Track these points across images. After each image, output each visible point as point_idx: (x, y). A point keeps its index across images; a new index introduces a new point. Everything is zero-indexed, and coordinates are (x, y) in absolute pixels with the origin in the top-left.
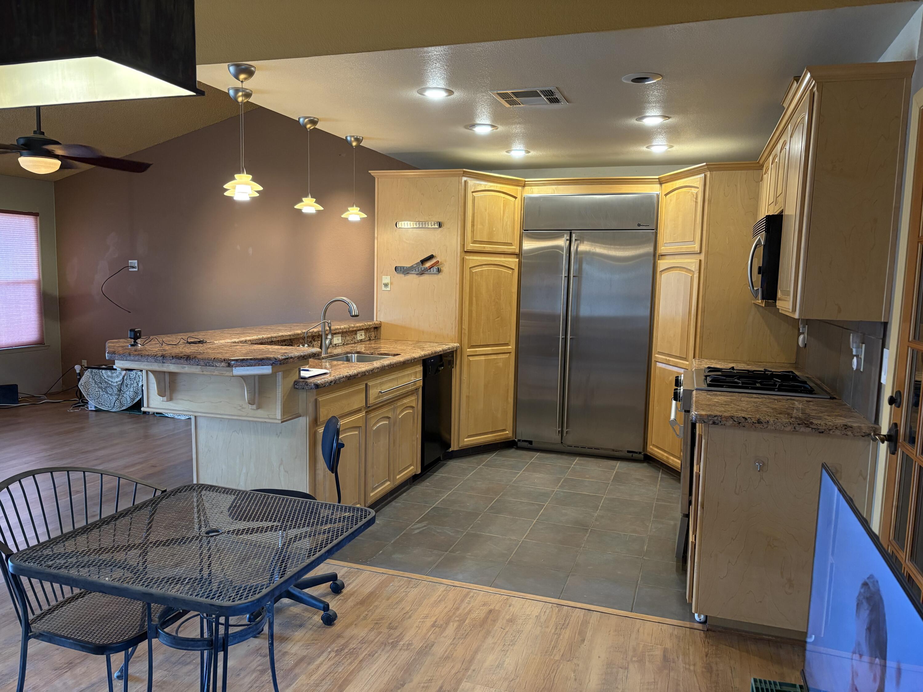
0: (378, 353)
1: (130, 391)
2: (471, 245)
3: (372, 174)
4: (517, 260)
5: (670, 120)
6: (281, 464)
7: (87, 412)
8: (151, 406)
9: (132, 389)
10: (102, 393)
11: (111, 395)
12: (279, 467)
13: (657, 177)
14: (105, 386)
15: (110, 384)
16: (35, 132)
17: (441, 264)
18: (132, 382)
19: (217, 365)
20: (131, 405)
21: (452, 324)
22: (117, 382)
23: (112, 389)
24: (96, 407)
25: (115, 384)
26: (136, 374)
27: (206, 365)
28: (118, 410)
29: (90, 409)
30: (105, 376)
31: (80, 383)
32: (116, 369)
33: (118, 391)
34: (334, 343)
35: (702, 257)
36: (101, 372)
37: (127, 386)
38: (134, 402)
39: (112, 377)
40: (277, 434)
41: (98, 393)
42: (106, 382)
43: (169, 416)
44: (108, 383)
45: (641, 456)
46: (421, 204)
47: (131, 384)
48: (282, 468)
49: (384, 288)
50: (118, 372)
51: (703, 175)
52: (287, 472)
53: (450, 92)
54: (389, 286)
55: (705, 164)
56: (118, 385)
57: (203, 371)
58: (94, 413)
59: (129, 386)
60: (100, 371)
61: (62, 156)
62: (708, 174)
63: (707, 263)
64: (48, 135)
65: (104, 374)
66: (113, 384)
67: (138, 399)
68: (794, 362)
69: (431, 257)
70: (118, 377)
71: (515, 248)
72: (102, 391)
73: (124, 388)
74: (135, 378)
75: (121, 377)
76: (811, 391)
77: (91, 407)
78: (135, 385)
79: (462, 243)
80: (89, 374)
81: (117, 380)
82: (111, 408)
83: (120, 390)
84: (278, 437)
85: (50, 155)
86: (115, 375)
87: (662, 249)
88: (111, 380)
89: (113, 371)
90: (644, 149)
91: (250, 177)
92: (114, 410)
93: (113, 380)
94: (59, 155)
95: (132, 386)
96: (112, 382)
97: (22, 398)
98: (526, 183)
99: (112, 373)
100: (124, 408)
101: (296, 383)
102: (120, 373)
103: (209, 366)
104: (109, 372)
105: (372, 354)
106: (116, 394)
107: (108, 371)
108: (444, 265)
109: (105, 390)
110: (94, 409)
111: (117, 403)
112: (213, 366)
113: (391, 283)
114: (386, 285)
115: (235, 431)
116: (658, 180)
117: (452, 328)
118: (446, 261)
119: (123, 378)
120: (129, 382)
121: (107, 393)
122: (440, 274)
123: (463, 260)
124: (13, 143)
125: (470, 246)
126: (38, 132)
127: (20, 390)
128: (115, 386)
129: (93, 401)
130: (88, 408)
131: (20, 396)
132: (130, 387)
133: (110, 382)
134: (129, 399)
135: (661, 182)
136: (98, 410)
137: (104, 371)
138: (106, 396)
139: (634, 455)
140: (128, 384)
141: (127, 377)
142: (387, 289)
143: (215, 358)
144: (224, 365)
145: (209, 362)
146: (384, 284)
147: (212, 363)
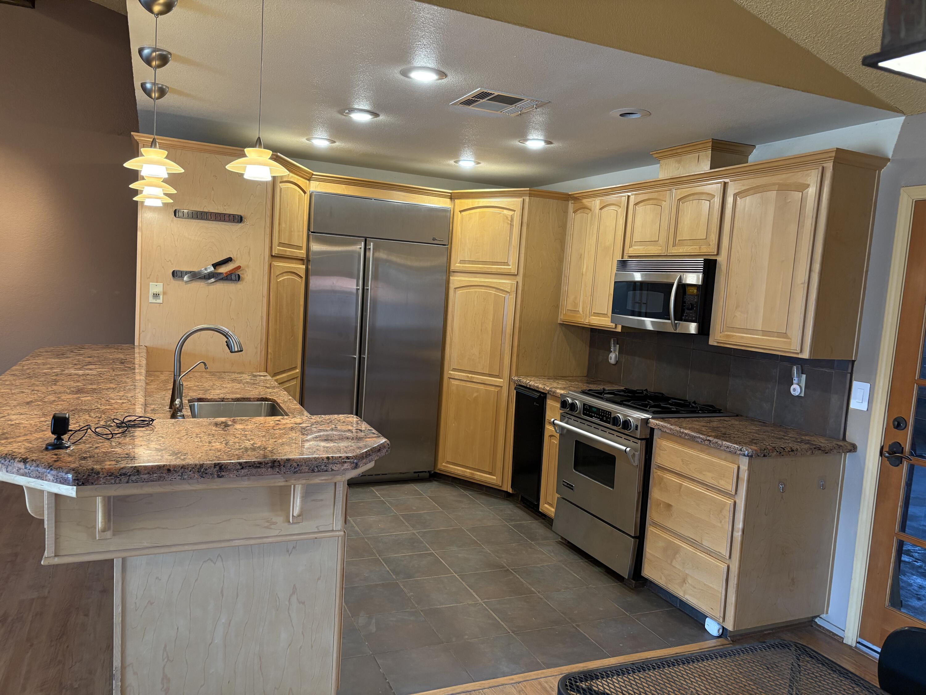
0: (232, 399)
2: (278, 248)
3: (136, 138)
4: (304, 267)
5: (552, 145)
6: (294, 593)
13: (451, 191)
17: (242, 270)
19: (334, 468)
21: (256, 348)
27: (313, 471)
35: (520, 278)
45: (427, 475)
46: (213, 189)
48: (294, 599)
49: (151, 300)
51: (521, 199)
52: (303, 603)
53: (442, 74)
54: (161, 297)
55: (528, 189)
62: (527, 199)
63: (524, 285)
68: (586, 375)
69: (229, 260)
71: (302, 253)
76: (719, 411)
79: (270, 246)
87: (456, 265)
90: (452, 162)
98: (313, 176)
103: (319, 471)
105: (222, 401)
108: (246, 271)
112: (326, 471)
113: (164, 293)
114: (156, 296)
115: (209, 559)
116: (450, 194)
117: (256, 353)
118: (248, 266)
122: (239, 282)
123: (270, 266)
125: (277, 250)
135: (452, 197)
139: (421, 474)
142: (158, 301)
143: (328, 458)
144: (349, 467)
145: (321, 466)
146: (154, 294)
147: (326, 466)
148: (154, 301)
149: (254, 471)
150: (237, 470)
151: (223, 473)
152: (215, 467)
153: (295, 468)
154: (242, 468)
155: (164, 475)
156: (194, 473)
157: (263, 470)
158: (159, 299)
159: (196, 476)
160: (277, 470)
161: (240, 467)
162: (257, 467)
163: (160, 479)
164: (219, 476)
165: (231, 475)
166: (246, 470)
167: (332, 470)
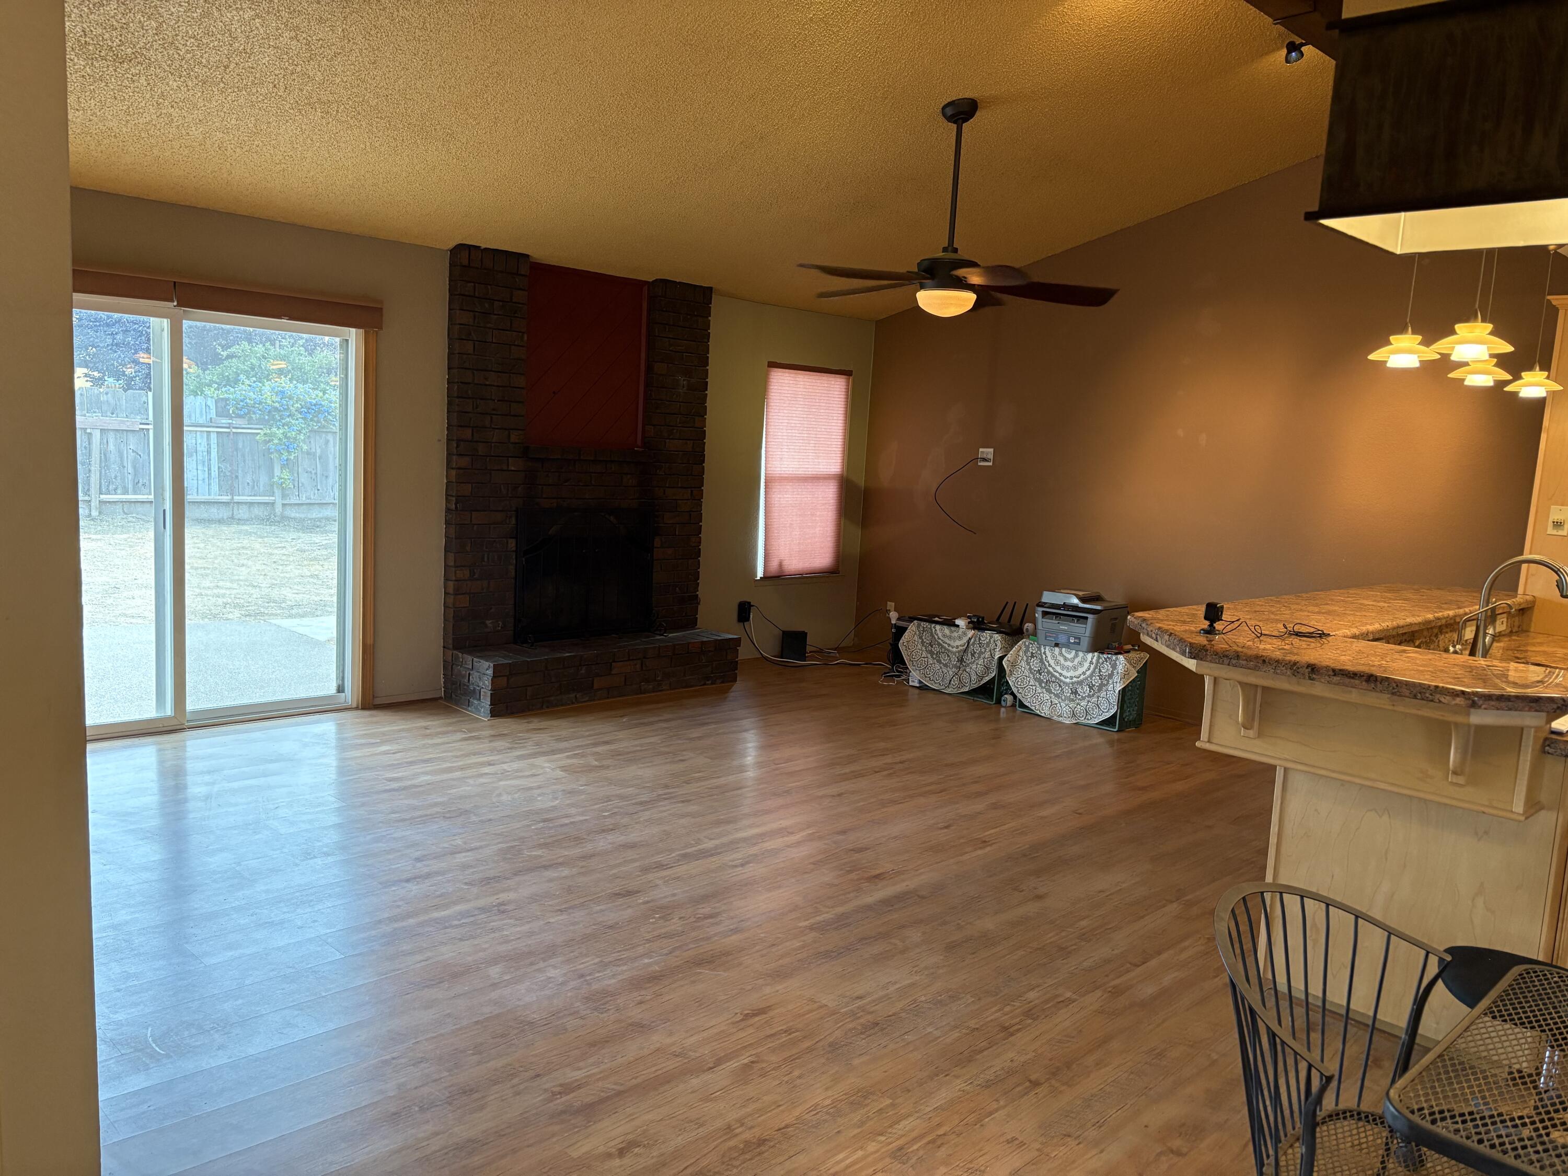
1: (977, 664)
3: (1554, 303)
6: (1482, 893)
7: (906, 688)
8: (1214, 741)
9: (981, 662)
10: (931, 661)
11: (945, 665)
12: (1474, 899)
14: (935, 649)
15: (946, 649)
16: (945, 250)
18: (983, 650)
19: (1442, 700)
20: (976, 686)
22: (957, 647)
23: (948, 656)
24: (920, 682)
25: (954, 650)
26: (991, 637)
27: (1415, 697)
28: (955, 691)
29: (911, 683)
30: (940, 635)
31: (901, 641)
32: (958, 626)
33: (958, 661)
34: (1466, 638)
36: (934, 628)
37: (973, 655)
38: (982, 682)
39: (950, 638)
40: (1476, 834)
41: (926, 659)
42: (939, 644)
43: (1043, 715)
44: (943, 647)
47: (981, 653)
49: (1551, 530)
50: (961, 630)
52: (1493, 912)
54: (1565, 526)
56: (959, 652)
57: (1393, 705)
58: (917, 691)
59: (976, 655)
60: (933, 625)
61: (979, 285)
64: (964, 254)
65: (938, 632)
66: (950, 648)
67: (987, 679)
70: (960, 638)
72: (932, 657)
73: (968, 658)
74: (988, 644)
75: (965, 640)
77: (913, 681)
78: (987, 655)
80: (914, 628)
81: (958, 643)
82: (943, 687)
83: (961, 660)
84: (1479, 840)
85: (961, 284)
86: (956, 634)
88: (948, 642)
89: (953, 628)
91: (1490, 327)
92: (948, 691)
93: (952, 643)
94: (974, 285)
95: (982, 656)
96: (949, 645)
97: (810, 652)
99: (952, 632)
100: (967, 689)
101: (1547, 743)
102: (965, 634)
103: (1423, 699)
104: (946, 630)
106: (955, 666)
107: (945, 627)
109: (936, 656)
110: (918, 685)
111: (955, 682)
112: (1432, 701)
114: (1558, 524)
115: (1373, 810)
119: (968, 642)
120: (977, 648)
121: (939, 662)
124: (911, 270)
126: (950, 248)
127: (809, 640)
128: (954, 653)
129: (918, 672)
130: (908, 681)
131: (808, 649)
132: (979, 657)
133: (946, 646)
134: (974, 677)
136: (923, 688)
137: (938, 627)
138: (937, 666)
140: (975, 653)
141: (975, 640)
142: (1560, 533)
143: (1437, 687)
144: (1462, 703)
145: (1425, 693)
146: (1554, 522)
147: (1431, 695)
148: (1555, 532)
149: (1347, 680)
150: (1329, 676)
151: (1314, 676)
152: (1307, 668)
153: (1394, 688)
154: (1335, 675)
155: (1260, 665)
156: (1286, 669)
157: (1357, 682)
158: (1563, 530)
159: (1288, 673)
160: (1373, 685)
161: (1333, 674)
162: (1350, 677)
163: (1256, 668)
164: (1310, 678)
165: (1323, 680)
166: (1339, 678)
167: (1440, 702)
